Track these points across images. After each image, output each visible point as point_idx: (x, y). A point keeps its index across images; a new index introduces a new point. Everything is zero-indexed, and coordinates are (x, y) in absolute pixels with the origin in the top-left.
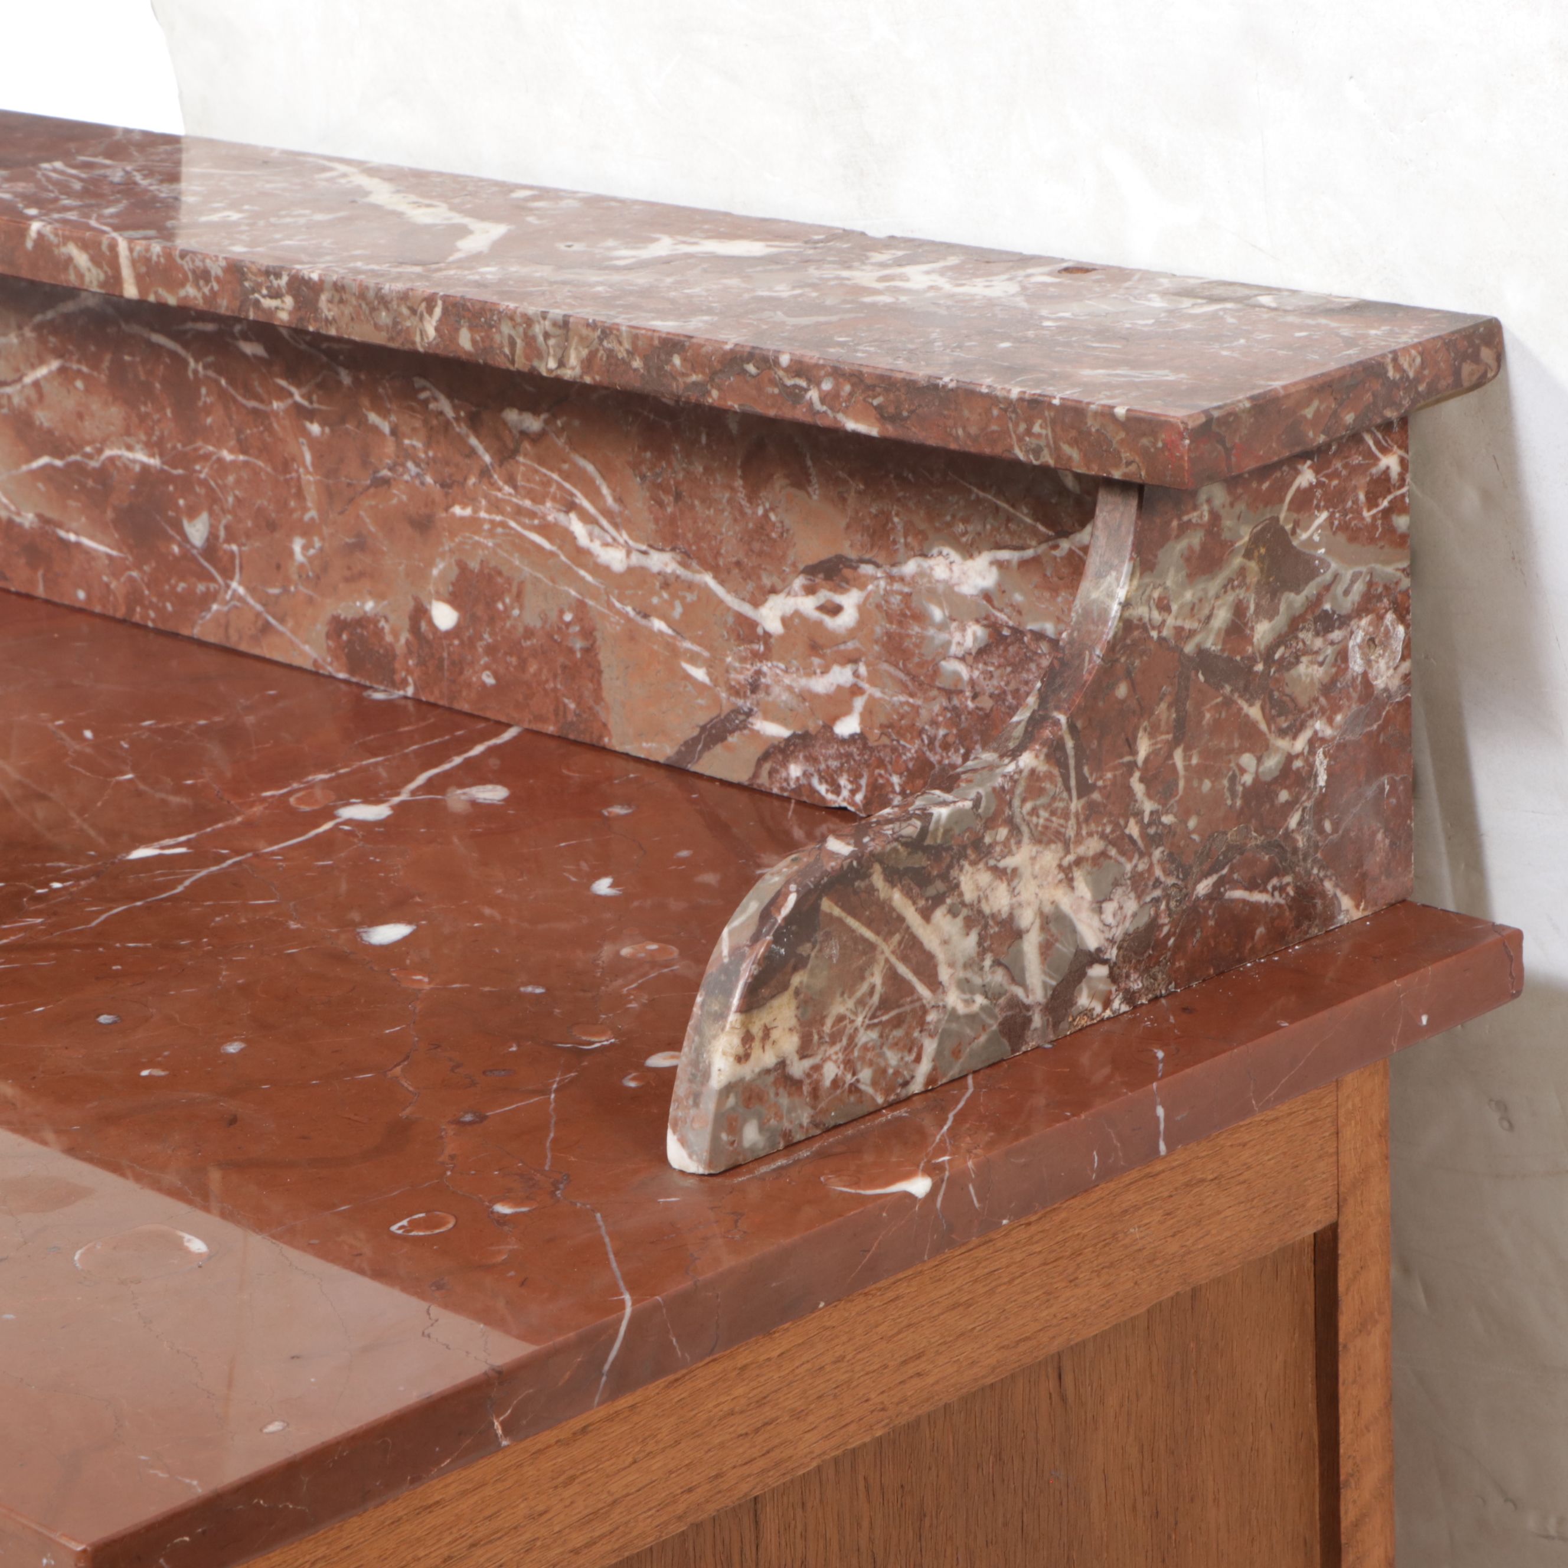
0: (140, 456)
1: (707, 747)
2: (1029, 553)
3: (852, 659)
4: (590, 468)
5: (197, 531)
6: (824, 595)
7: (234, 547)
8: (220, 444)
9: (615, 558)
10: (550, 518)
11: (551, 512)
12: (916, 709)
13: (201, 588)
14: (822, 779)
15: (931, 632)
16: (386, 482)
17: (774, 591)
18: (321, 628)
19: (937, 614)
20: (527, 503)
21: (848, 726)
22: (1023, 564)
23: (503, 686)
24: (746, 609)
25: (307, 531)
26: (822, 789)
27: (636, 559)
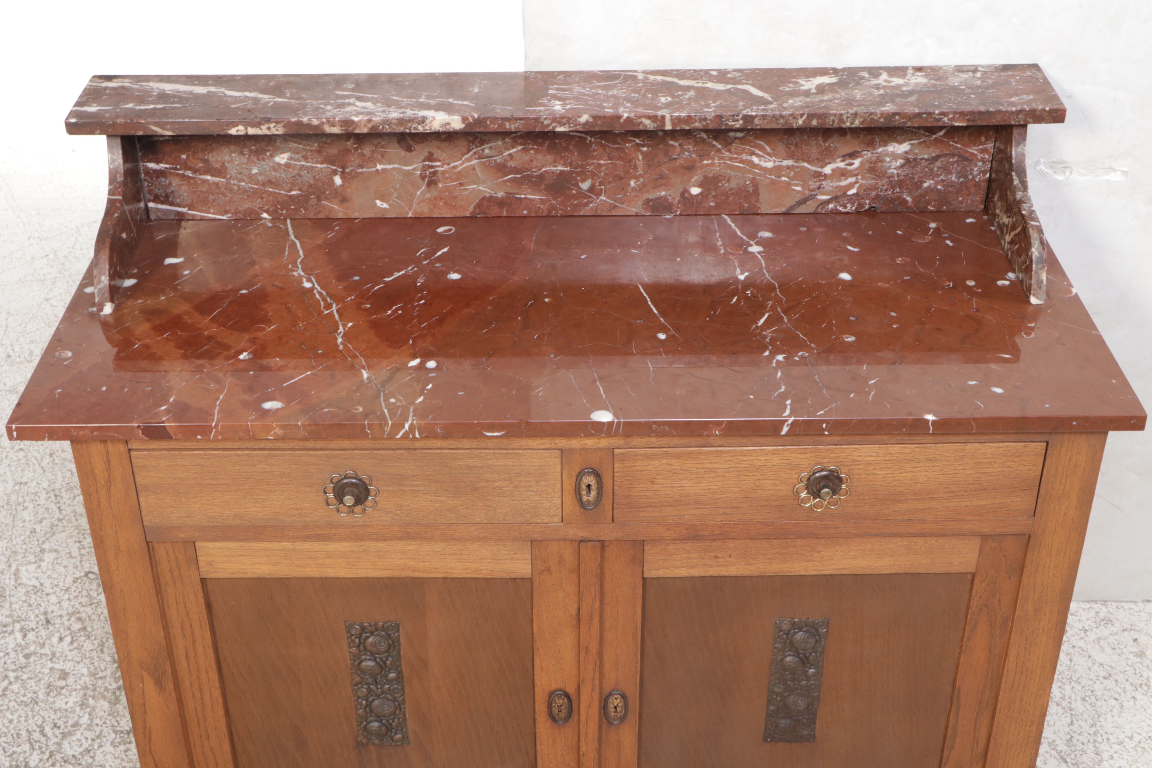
0: (560, 168)
1: (799, 206)
2: (922, 140)
3: (857, 175)
4: (762, 143)
5: (585, 186)
6: (847, 162)
7: (603, 187)
8: (599, 159)
9: (770, 165)
10: (744, 158)
11: (745, 157)
12: (877, 184)
13: (585, 201)
14: (840, 206)
15: (885, 164)
16: (676, 159)
17: (830, 163)
18: (640, 203)
19: (888, 159)
20: (735, 156)
21: (853, 191)
22: (919, 143)
23: (717, 205)
24: (819, 169)
25: (637, 178)
26: (841, 209)
27: (777, 164)
